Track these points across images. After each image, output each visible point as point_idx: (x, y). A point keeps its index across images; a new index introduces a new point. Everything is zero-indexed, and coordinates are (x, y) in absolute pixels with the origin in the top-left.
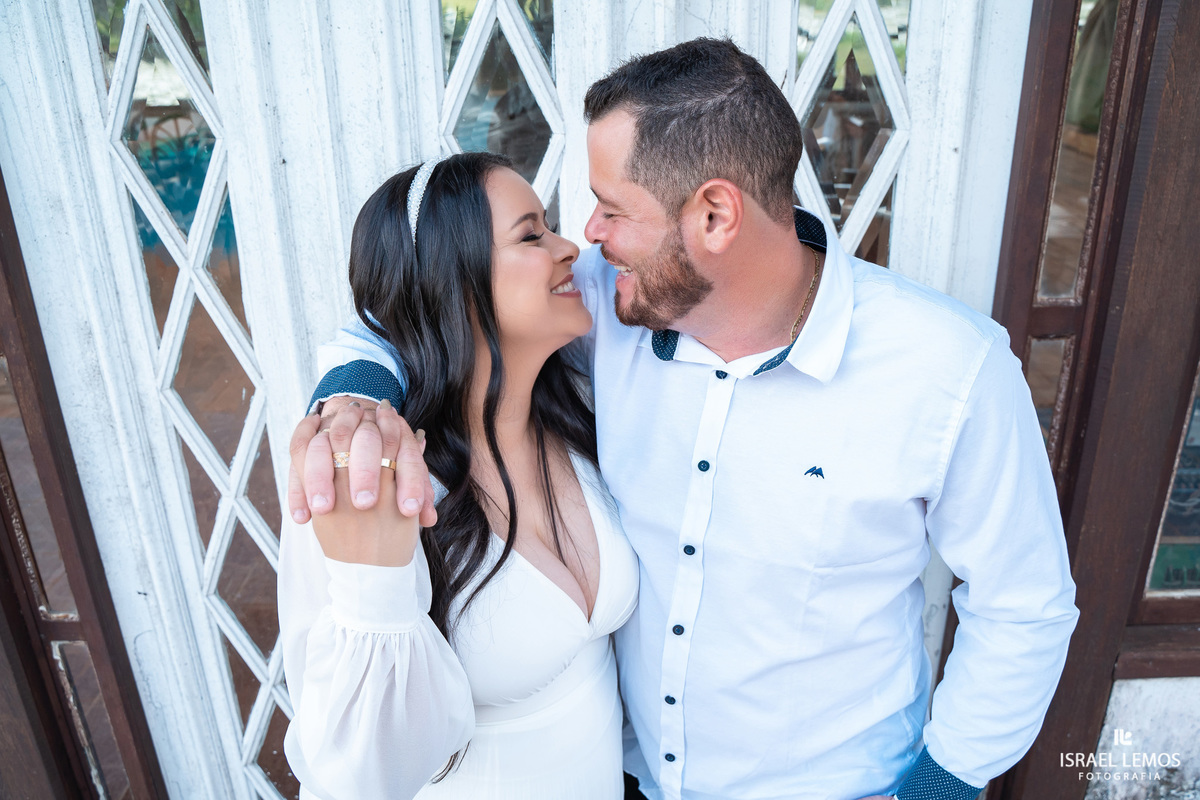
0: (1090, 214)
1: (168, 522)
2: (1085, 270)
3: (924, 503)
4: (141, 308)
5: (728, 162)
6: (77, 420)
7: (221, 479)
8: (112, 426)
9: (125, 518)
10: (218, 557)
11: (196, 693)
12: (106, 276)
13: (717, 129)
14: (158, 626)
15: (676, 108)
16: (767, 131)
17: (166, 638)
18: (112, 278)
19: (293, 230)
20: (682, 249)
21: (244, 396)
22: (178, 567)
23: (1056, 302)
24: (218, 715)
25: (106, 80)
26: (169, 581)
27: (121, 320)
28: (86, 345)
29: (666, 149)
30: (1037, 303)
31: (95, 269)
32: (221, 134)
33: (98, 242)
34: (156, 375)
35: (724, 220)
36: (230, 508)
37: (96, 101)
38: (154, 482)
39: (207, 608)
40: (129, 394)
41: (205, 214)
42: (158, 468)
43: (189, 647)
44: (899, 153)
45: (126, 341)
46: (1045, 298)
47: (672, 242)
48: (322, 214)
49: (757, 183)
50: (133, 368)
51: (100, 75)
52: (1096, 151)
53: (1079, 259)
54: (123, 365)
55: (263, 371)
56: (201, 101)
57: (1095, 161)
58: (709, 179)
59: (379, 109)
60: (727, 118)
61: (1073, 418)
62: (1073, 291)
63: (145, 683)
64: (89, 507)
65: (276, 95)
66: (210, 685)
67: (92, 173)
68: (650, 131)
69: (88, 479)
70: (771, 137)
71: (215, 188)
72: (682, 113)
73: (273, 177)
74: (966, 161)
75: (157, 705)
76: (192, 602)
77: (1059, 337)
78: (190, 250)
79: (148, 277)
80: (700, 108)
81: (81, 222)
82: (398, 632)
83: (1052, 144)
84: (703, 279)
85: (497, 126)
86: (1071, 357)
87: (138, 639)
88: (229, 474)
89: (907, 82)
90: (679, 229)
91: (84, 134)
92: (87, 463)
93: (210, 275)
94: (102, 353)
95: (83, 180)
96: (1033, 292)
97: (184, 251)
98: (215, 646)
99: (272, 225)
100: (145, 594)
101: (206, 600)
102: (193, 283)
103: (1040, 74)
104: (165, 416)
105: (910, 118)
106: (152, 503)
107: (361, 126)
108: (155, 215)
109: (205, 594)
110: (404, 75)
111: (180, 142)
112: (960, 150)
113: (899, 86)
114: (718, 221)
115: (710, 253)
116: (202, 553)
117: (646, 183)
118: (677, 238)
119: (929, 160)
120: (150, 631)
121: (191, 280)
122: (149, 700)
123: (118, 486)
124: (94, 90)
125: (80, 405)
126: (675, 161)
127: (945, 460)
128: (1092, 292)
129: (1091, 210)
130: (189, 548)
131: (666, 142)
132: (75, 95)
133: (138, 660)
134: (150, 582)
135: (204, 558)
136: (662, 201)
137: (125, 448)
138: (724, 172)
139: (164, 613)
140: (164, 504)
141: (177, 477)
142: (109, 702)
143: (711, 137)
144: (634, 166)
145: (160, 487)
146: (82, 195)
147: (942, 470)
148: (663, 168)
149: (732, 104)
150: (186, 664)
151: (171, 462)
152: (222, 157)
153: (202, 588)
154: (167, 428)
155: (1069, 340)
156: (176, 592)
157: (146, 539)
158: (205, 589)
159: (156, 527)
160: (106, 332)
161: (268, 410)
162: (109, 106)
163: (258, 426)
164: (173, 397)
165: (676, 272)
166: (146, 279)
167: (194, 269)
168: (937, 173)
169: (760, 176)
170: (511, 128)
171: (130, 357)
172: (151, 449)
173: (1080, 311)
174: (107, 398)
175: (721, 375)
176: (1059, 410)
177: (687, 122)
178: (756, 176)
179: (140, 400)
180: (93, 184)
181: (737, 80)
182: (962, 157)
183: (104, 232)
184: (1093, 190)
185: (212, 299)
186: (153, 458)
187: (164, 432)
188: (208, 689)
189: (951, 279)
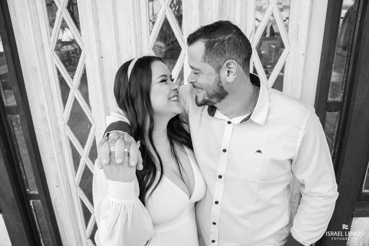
0: (344, 74)
1: (65, 165)
2: (343, 91)
3: (291, 161)
4: (59, 100)
5: (233, 55)
6: (39, 134)
7: (81, 152)
8: (50, 136)
9: (53, 163)
10: (80, 175)
11: (72, 217)
12: (49, 91)
13: (229, 45)
14: (62, 196)
15: (217, 39)
16: (243, 45)
17: (64, 200)
18: (50, 92)
19: (104, 78)
20: (220, 82)
21: (89, 127)
22: (68, 178)
23: (334, 101)
24: (78, 223)
25: (50, 33)
26: (65, 183)
27: (53, 104)
28: (42, 112)
29: (214, 51)
30: (328, 101)
31: (46, 89)
32: (83, 49)
33: (47, 81)
34: (63, 120)
35: (232, 72)
36: (84, 161)
37: (47, 39)
38: (61, 153)
39: (76, 191)
40: (55, 126)
41: (78, 73)
42: (63, 148)
43: (71, 203)
44: (286, 55)
45: (54, 110)
46: (331, 99)
47: (217, 80)
48: (113, 73)
49: (241, 61)
50: (56, 118)
51: (49, 32)
52: (346, 55)
53: (341, 88)
54: (53, 118)
55: (94, 120)
56: (78, 39)
57: (346, 58)
58: (228, 60)
59: (130, 42)
60: (232, 42)
61: (340, 136)
62: (339, 97)
63: (57, 213)
64: (42, 160)
65: (100, 38)
66: (77, 214)
67: (46, 61)
68: (209, 47)
69: (42, 151)
70: (245, 47)
71: (82, 65)
72: (219, 41)
73: (99, 62)
74: (306, 58)
75: (61, 220)
76: (72, 189)
77: (335, 111)
78: (74, 83)
79: (61, 91)
80: (224, 39)
81: (42, 75)
82: (129, 203)
83: (333, 52)
84: (226, 91)
85: (164, 47)
86: (339, 117)
87: (56, 200)
88: (84, 150)
89: (289, 34)
90: (219, 76)
91: (43, 49)
92: (42, 147)
93: (80, 91)
94: (47, 114)
95: (43, 63)
96: (327, 97)
97: (72, 84)
98: (78, 202)
99: (98, 76)
100: (58, 186)
101: (76, 188)
102: (74, 93)
103: (329, 32)
104: (65, 133)
105: (289, 45)
106: (61, 159)
107: (125, 47)
108: (64, 73)
109: (76, 186)
110: (138, 32)
111: (68, 52)
112: (305, 54)
113: (286, 35)
114: (230, 73)
115: (228, 82)
116: (75, 174)
117: (209, 62)
118: (219, 79)
119: (295, 58)
120: (59, 198)
121: (74, 92)
122: (58, 218)
123: (51, 154)
124: (47, 36)
125: (40, 129)
126: (218, 55)
127: (298, 148)
128: (345, 97)
129: (345, 73)
130: (71, 173)
131: (214, 50)
132: (41, 38)
133: (55, 206)
134: (60, 183)
135: (76, 176)
136: (214, 68)
137: (53, 142)
138: (232, 58)
139: (64, 192)
140: (64, 159)
141: (68, 151)
142: (47, 219)
143: (228, 48)
144: (205, 57)
145: (63, 154)
146: (43, 67)
147: (297, 151)
148: (214, 57)
149: (233, 38)
150: (70, 208)
151: (67, 147)
152: (84, 56)
153: (75, 185)
154: (66, 137)
155: (338, 112)
156: (67, 186)
157: (59, 170)
158: (76, 185)
159: (62, 166)
160: (49, 107)
161: (96, 131)
162: (51, 41)
163: (93, 136)
164: (68, 127)
165: (218, 90)
166: (61, 92)
167: (75, 89)
168: (298, 61)
169: (242, 59)
170: (168, 48)
171: (55, 115)
172: (61, 143)
173: (341, 103)
174: (48, 127)
175: (229, 123)
176: (335, 133)
177: (220, 43)
178: (241, 59)
179: (58, 128)
180: (46, 64)
181: (234, 31)
182: (305, 57)
183: (49, 78)
184: (346, 67)
185: (80, 98)
186: (61, 145)
187: (65, 138)
188: (76, 216)
189: (302, 93)
